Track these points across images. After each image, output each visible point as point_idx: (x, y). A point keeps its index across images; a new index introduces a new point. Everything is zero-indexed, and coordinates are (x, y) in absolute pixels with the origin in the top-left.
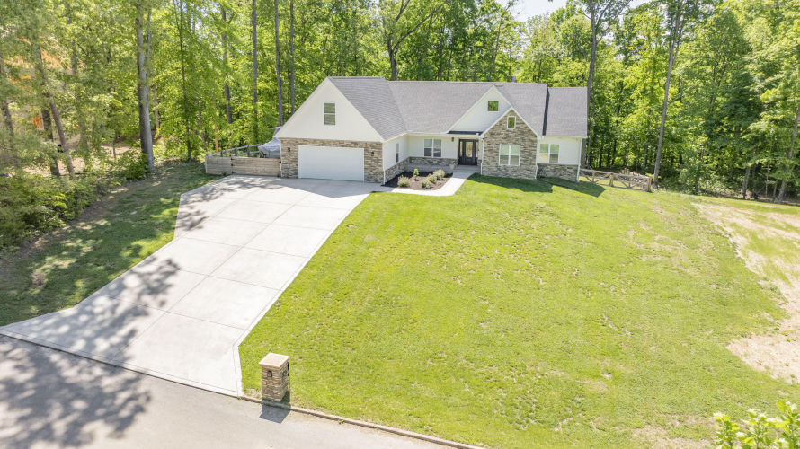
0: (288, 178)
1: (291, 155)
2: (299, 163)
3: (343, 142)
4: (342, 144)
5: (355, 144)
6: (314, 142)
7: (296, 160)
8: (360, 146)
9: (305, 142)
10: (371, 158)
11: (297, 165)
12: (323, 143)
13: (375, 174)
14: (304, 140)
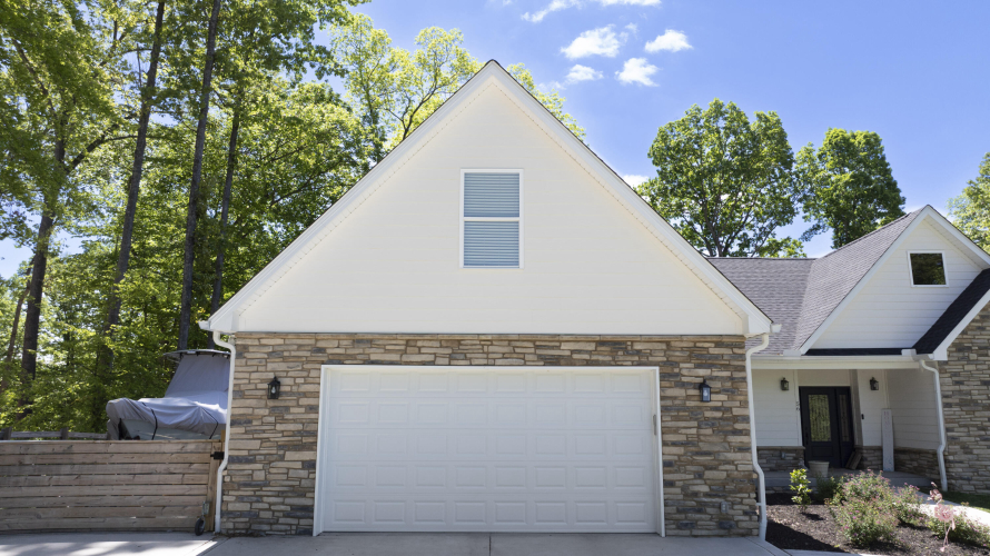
0: (251, 534)
1: (280, 414)
2: (321, 455)
3: (557, 339)
4: (547, 351)
5: (615, 350)
6: (408, 348)
7: (306, 439)
8: (642, 359)
9: (361, 348)
10: (694, 414)
11: (310, 466)
12: (456, 349)
13: (719, 491)
14: (358, 340)
